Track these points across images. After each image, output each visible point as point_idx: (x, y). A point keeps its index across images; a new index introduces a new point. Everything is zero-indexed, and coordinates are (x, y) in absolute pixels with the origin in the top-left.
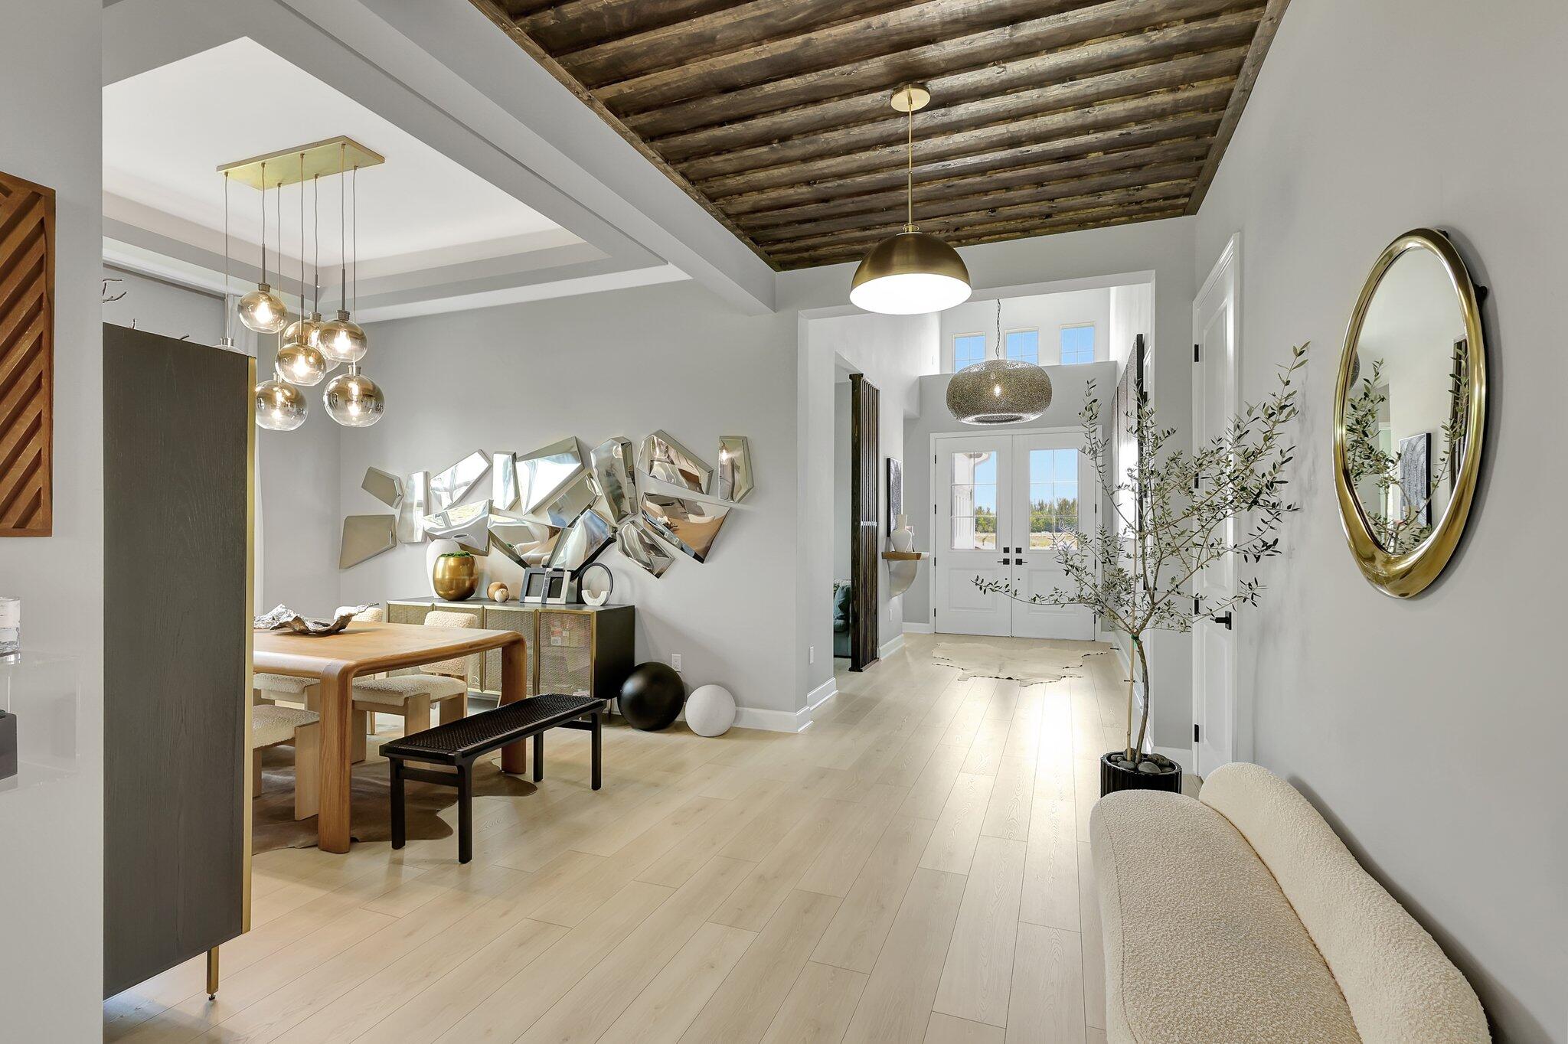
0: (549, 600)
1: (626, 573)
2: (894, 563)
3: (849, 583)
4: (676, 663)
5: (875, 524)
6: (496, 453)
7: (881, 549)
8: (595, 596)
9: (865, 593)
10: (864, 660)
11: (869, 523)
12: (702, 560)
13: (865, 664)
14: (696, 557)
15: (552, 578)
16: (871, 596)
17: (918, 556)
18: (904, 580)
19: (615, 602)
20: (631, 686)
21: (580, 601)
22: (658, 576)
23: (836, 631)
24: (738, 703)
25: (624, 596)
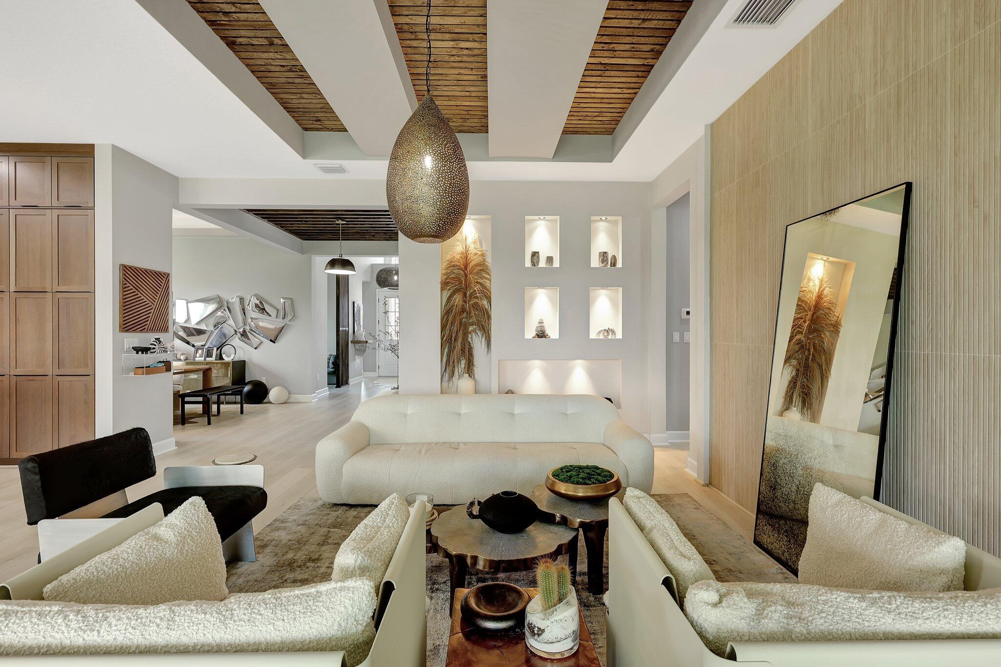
0: (207, 359)
1: (241, 348)
2: (357, 346)
3: (336, 354)
4: (263, 380)
5: (347, 329)
6: (178, 299)
7: (350, 339)
8: (228, 356)
9: (342, 357)
10: (342, 383)
11: (344, 329)
12: (274, 343)
13: (342, 385)
14: (271, 340)
15: (208, 350)
16: (345, 358)
17: (367, 342)
18: (361, 352)
19: (236, 359)
20: (247, 389)
21: (221, 358)
22: (256, 349)
23: (329, 374)
24: (290, 393)
25: (240, 356)
